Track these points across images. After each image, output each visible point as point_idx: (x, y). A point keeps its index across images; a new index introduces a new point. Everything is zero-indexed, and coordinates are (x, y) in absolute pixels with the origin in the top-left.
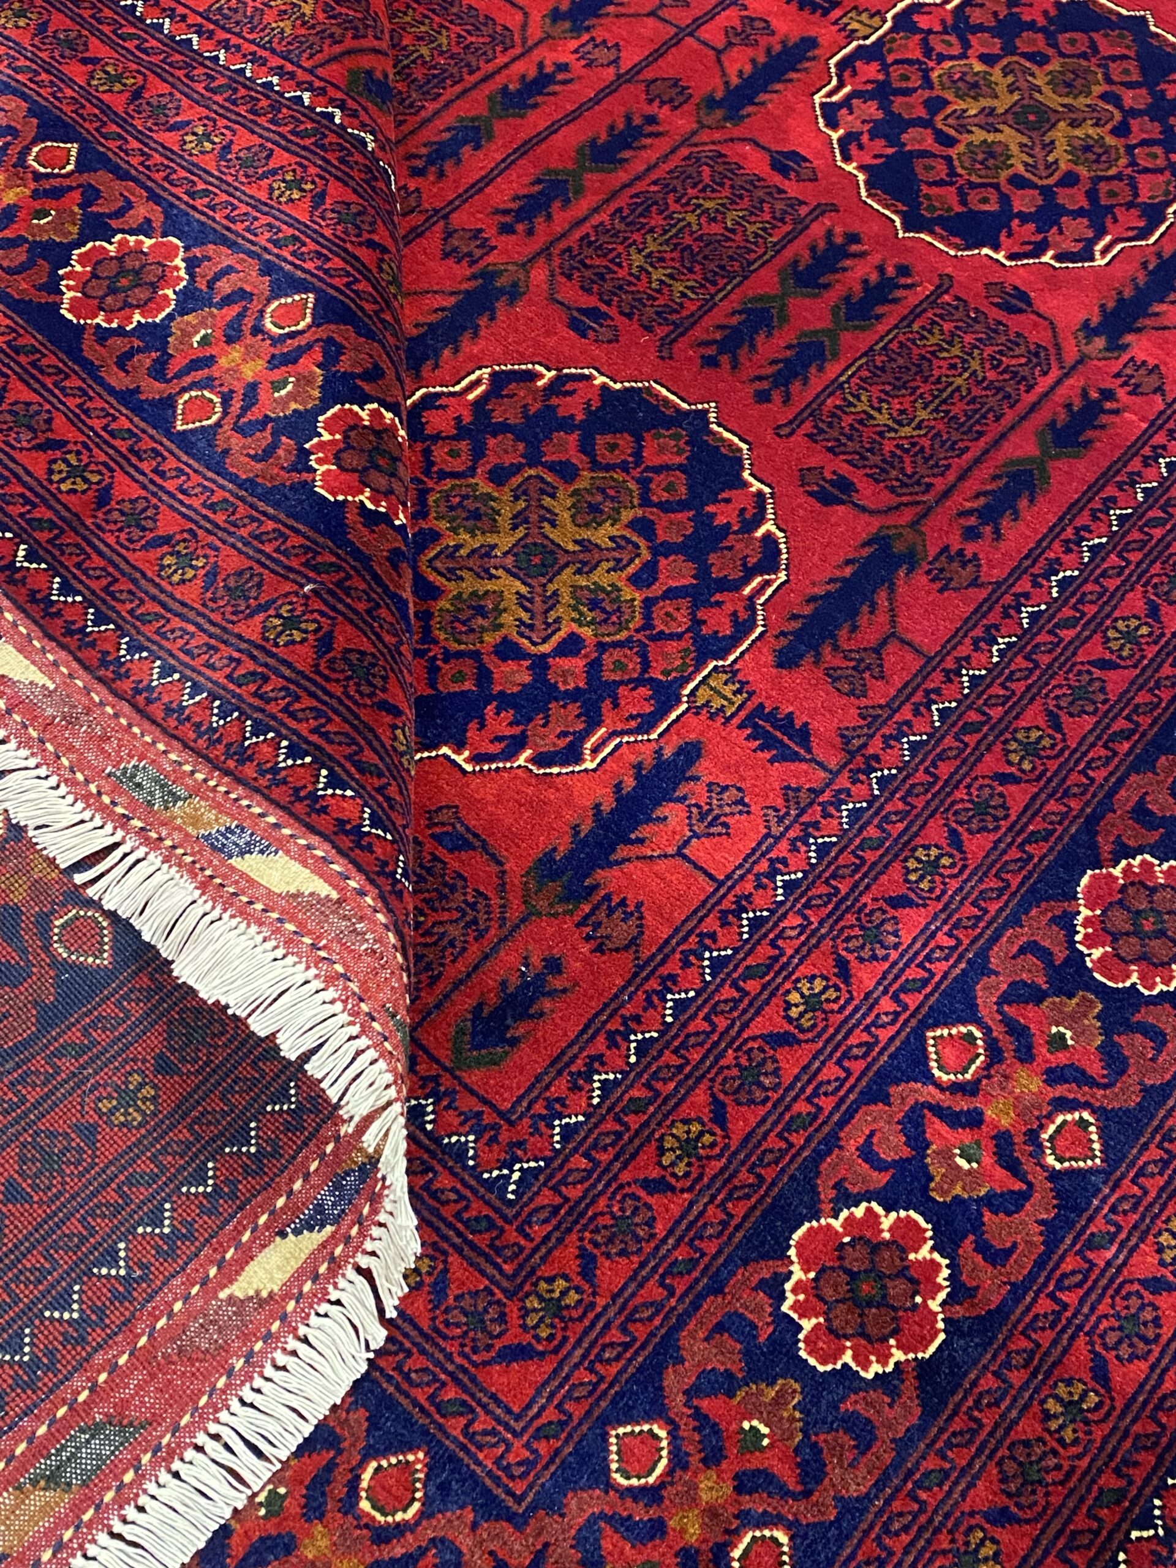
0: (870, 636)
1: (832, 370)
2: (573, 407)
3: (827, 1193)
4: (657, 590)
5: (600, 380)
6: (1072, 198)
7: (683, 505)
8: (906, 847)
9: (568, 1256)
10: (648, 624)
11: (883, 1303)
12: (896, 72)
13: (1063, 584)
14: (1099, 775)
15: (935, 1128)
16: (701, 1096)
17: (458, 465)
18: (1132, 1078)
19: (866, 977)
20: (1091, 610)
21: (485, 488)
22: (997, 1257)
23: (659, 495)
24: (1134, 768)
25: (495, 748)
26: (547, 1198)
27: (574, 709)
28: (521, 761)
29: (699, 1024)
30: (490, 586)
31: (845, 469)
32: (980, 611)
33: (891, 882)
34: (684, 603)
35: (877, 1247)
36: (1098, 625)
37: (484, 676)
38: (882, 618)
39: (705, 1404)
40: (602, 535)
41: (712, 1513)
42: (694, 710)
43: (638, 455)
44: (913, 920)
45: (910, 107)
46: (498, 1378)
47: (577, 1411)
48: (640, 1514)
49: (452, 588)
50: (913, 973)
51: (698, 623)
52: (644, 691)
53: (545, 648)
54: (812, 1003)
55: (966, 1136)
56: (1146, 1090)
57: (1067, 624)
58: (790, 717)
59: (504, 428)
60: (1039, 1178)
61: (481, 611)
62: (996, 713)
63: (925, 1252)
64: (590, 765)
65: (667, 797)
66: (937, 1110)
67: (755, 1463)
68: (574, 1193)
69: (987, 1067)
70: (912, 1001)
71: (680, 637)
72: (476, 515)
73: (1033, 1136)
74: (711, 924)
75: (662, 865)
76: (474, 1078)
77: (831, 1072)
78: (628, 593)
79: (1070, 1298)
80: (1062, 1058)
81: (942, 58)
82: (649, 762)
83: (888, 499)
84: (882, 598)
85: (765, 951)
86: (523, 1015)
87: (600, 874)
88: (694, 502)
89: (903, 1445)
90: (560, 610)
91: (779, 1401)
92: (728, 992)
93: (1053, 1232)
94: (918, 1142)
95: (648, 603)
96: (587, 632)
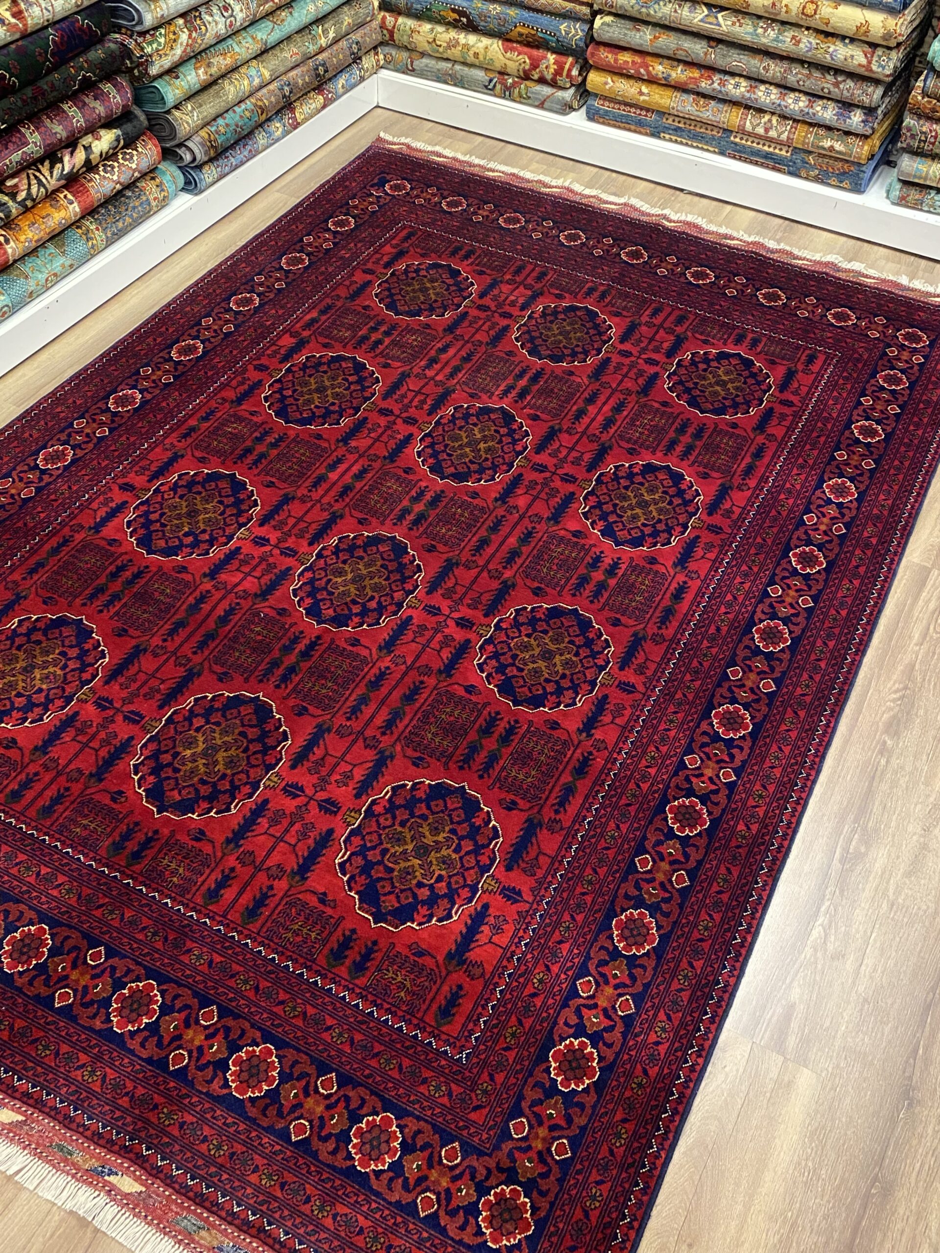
0: (533, 854)
1: (501, 762)
2: (420, 794)
3: (556, 1038)
4: (463, 853)
5: (427, 782)
6: (566, 683)
7: (463, 822)
8: (558, 923)
9: (485, 1076)
10: (463, 866)
11: (579, 1067)
12: (499, 647)
13: (589, 823)
14: (611, 887)
15: (584, 1011)
16: (514, 1018)
17: (388, 823)
18: (639, 982)
19: (555, 969)
20: (599, 830)
21: (399, 829)
22: (609, 1046)
23: (456, 819)
24: (622, 882)
25: (424, 920)
26: (475, 1060)
27: (446, 901)
28: (433, 922)
29: (508, 996)
30: (409, 864)
31: (513, 797)
32: (566, 837)
33: (556, 936)
34: (473, 856)
35: (575, 1051)
36: (602, 835)
37: (415, 896)
38: (535, 847)
39: (535, 1109)
40: (441, 838)
41: (544, 1139)
42: (484, 892)
43: (446, 806)
44: (566, 947)
45: (506, 659)
46: (473, 1116)
47: (498, 1120)
48: (524, 1145)
49: (397, 867)
50: (569, 964)
51: (478, 862)
52: (467, 889)
53: (432, 881)
54: (541, 981)
55: (594, 1012)
56: (644, 985)
57: (593, 837)
58: (514, 888)
59: (400, 806)
60: (617, 1019)
61: (408, 873)
62: (577, 872)
63: (589, 1050)
64: (455, 918)
65: (482, 923)
66: (584, 1006)
67: (552, 1122)
68: (483, 1057)
69: (596, 989)
70: (570, 973)
71: (473, 868)
72: (399, 840)
73: (614, 1007)
74: (505, 963)
75: (485, 947)
76: (444, 1029)
77: (551, 1001)
78: (454, 856)
79: (633, 1053)
80: (618, 981)
81: (513, 639)
82: (473, 912)
83: (528, 805)
84: (534, 840)
85: (523, 968)
86: (454, 1006)
87: (467, 954)
88: (468, 819)
89: (594, 1107)
90: (434, 867)
91: (556, 1102)
92: (516, 984)
93: (624, 1035)
94: (581, 1017)
95: (461, 858)
96: (443, 873)
